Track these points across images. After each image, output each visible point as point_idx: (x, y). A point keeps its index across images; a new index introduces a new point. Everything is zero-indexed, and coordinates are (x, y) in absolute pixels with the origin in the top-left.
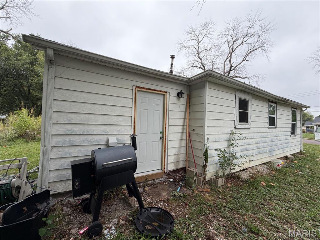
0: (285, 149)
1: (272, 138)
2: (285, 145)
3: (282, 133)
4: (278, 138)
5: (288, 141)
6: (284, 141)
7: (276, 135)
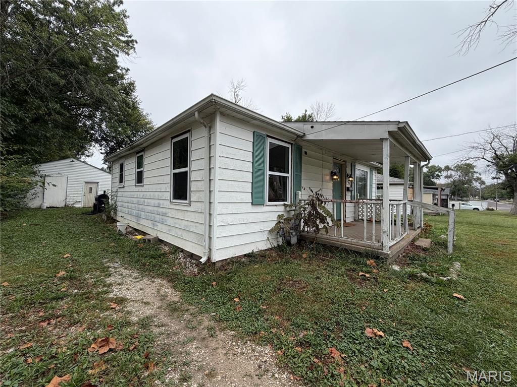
0: (157, 224)
1: (139, 199)
2: (158, 218)
3: (152, 193)
4: (146, 200)
5: (164, 210)
6: (156, 209)
7: (143, 195)
